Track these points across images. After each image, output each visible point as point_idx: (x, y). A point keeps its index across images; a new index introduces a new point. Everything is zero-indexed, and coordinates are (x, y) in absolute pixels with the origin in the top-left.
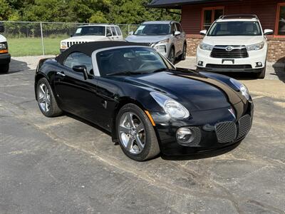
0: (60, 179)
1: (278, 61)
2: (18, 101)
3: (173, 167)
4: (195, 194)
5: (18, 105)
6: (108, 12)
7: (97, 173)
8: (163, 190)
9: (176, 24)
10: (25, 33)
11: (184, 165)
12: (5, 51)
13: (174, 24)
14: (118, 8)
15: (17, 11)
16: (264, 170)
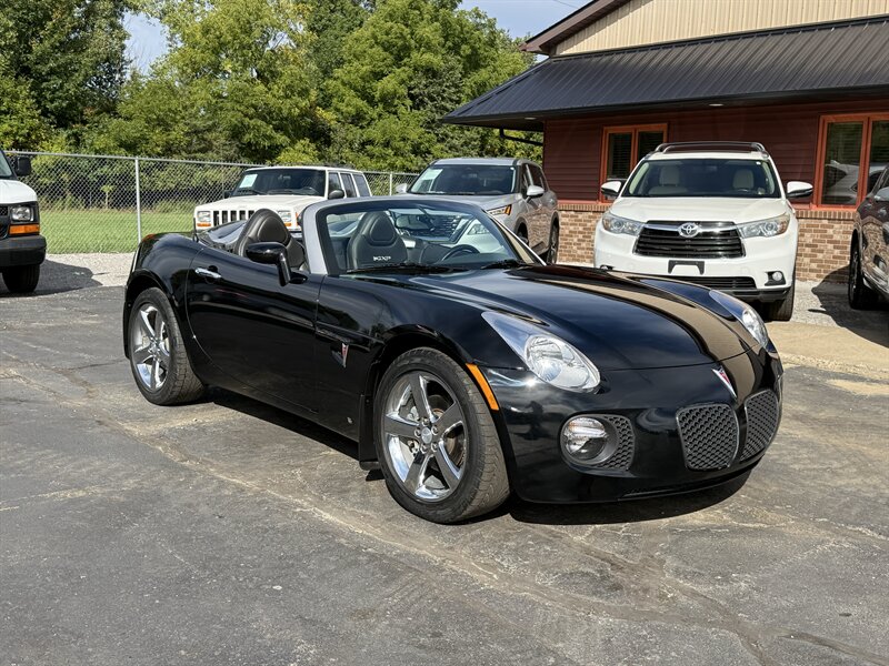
0: (204, 568)
1: (827, 280)
2: (68, 364)
3: (548, 542)
4: (626, 615)
5: (65, 373)
6: (328, 142)
7: (319, 552)
8: (524, 601)
9: (531, 167)
10: (86, 197)
11: (580, 536)
12: (31, 228)
13: (524, 165)
14: (356, 134)
15: (64, 134)
16: (824, 554)
